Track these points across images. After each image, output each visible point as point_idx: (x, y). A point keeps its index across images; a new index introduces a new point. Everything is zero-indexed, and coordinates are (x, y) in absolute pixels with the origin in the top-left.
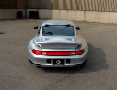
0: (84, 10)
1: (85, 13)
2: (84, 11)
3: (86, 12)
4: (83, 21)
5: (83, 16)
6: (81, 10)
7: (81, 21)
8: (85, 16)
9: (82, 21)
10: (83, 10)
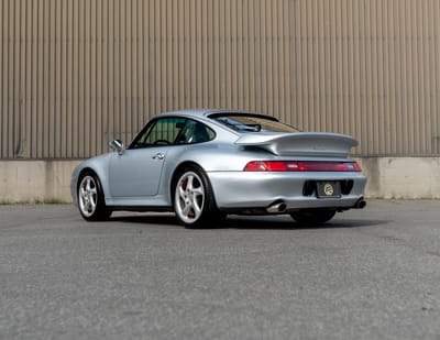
0: (43, 159)
1: (49, 169)
2: (42, 163)
3: (55, 163)
4: (42, 199)
5: (42, 180)
6: (31, 159)
7: (32, 200)
8: (49, 181)
9: (38, 202)
10: (37, 159)
